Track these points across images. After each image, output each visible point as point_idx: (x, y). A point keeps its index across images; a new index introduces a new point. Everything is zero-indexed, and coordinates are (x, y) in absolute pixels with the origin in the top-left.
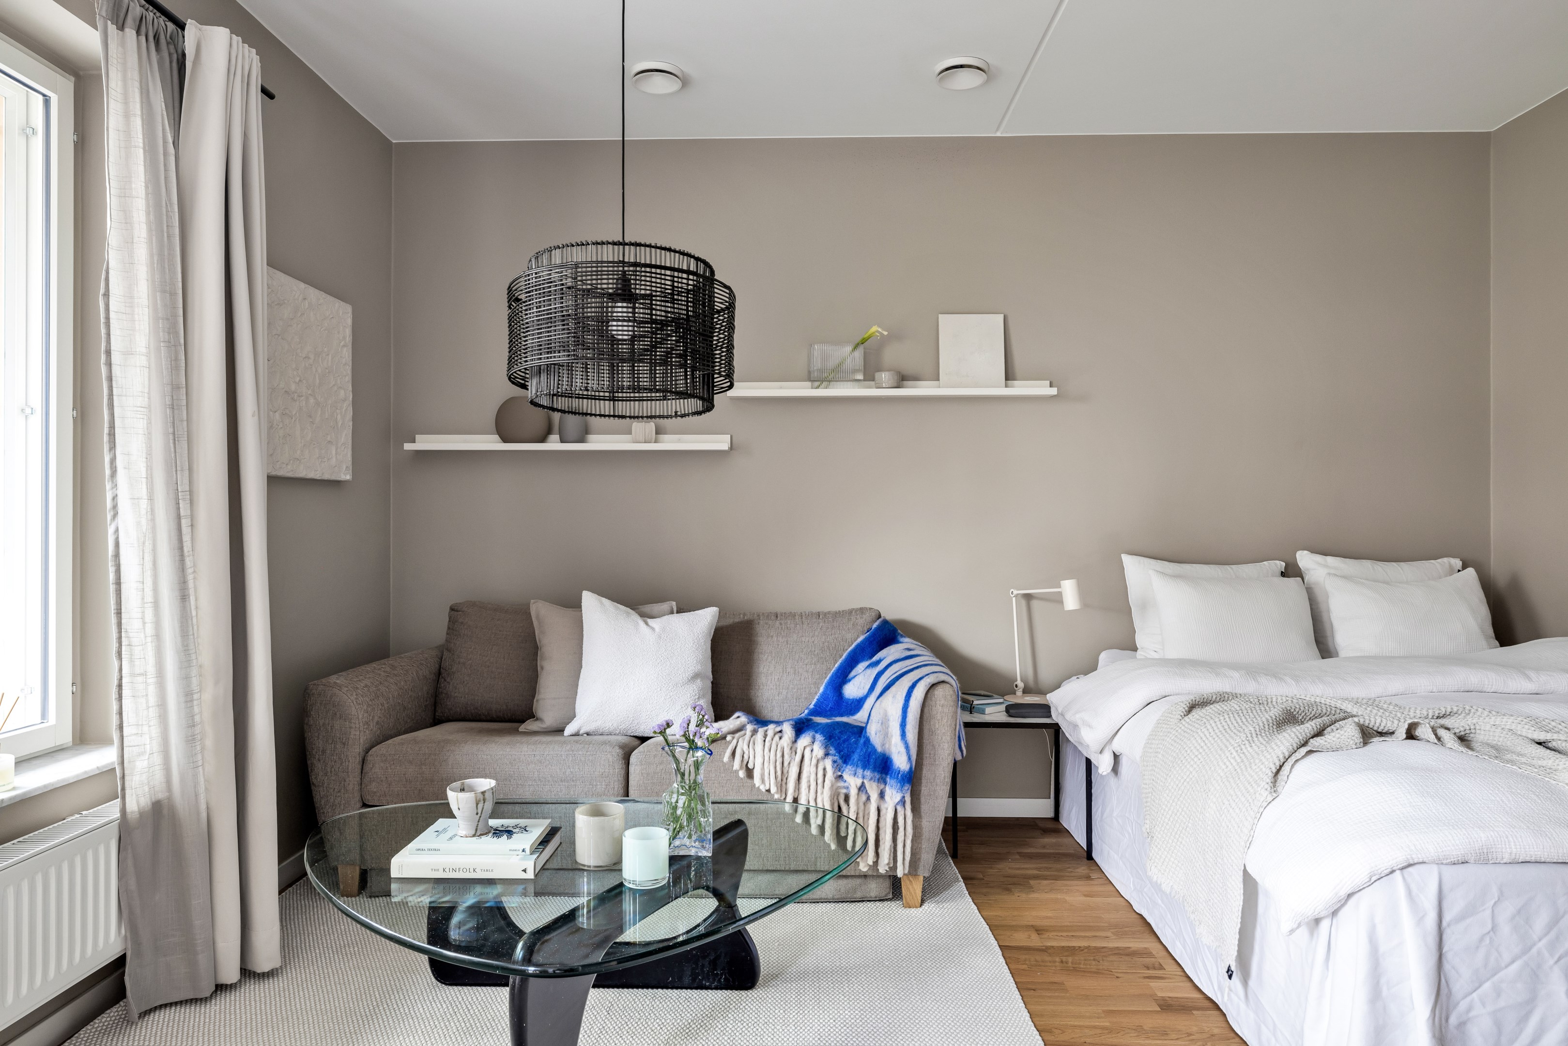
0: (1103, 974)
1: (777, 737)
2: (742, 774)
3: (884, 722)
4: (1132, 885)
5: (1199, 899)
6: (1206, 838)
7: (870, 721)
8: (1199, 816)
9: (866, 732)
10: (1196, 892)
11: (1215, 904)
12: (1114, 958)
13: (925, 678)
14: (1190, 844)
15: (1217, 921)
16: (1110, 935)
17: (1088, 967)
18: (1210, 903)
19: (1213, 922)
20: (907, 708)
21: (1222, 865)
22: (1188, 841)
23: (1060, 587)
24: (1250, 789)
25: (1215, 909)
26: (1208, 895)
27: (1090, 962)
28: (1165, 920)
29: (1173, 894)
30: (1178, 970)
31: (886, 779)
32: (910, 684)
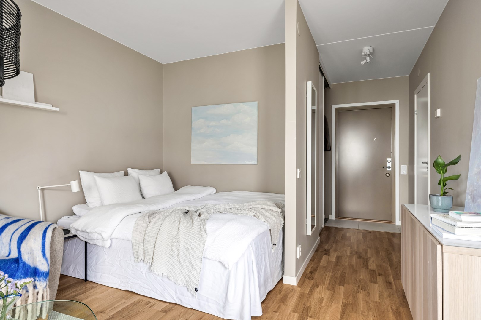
0: (138, 313)
3: (31, 252)
4: (119, 282)
5: (176, 273)
6: (180, 254)
7: (22, 254)
8: (175, 248)
9: (22, 260)
10: (174, 272)
11: (185, 273)
12: (135, 307)
13: (49, 228)
14: (169, 258)
15: (187, 277)
16: (125, 301)
17: (132, 314)
18: (182, 273)
19: (184, 278)
20: (45, 243)
21: (189, 260)
22: (168, 257)
23: (70, 184)
24: (196, 235)
25: (185, 274)
26: (181, 271)
27: (130, 312)
28: (143, 287)
29: (163, 276)
30: (154, 300)
31: (37, 279)
32: (42, 232)
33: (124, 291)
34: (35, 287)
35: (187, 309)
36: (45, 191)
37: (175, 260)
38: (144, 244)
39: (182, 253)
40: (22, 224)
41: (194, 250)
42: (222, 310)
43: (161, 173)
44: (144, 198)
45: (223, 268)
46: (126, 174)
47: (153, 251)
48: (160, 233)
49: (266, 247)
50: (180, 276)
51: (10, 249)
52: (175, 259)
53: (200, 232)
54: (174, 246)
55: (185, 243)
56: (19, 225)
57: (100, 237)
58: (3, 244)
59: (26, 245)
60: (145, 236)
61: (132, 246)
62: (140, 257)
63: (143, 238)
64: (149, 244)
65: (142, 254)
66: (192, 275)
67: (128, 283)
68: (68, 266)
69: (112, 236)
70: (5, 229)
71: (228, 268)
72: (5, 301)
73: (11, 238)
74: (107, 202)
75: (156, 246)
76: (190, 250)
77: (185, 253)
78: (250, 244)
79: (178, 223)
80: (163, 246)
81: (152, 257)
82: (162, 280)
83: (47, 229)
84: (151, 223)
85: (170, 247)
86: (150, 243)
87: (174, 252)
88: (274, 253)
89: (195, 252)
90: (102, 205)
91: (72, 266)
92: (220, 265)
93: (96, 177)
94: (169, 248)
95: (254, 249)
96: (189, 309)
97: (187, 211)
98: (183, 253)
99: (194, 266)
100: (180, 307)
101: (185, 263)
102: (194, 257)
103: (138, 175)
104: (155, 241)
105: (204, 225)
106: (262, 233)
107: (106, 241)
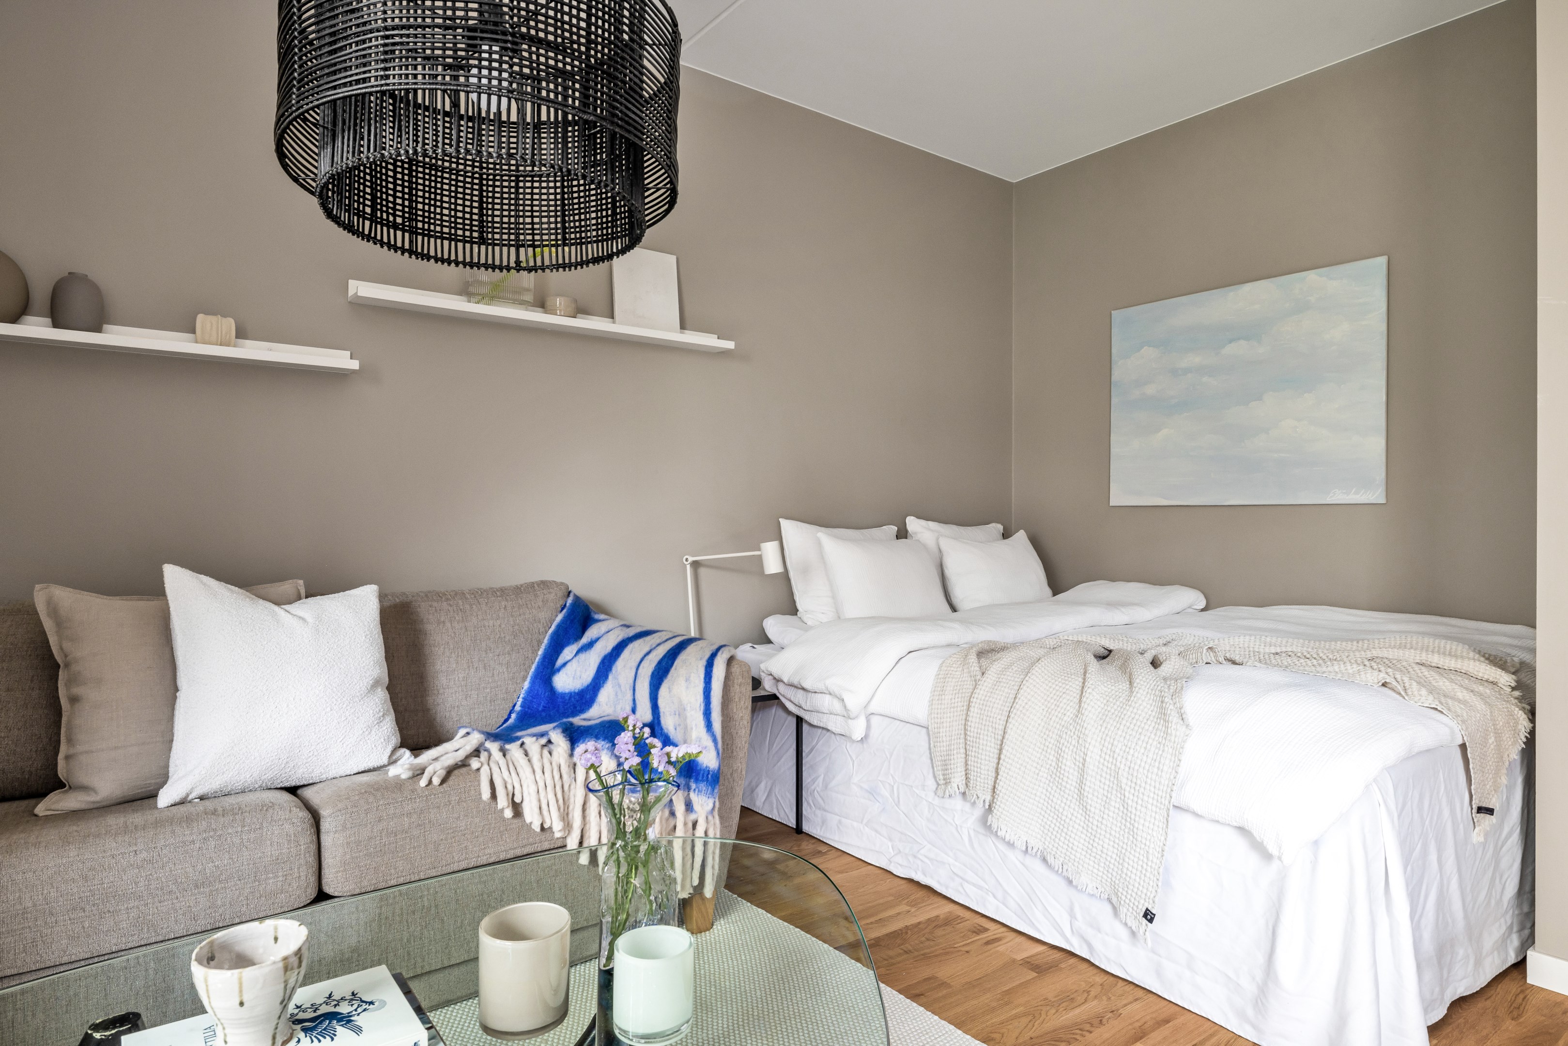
0: (952, 952)
1: (545, 752)
2: (508, 813)
3: (681, 713)
4: (891, 850)
5: (1075, 848)
6: (1088, 783)
7: (661, 714)
8: (1068, 763)
9: (662, 729)
10: (1067, 842)
11: (1105, 851)
12: (939, 932)
13: (719, 653)
14: (1048, 794)
15: (1112, 866)
16: (908, 908)
17: (933, 949)
18: (1094, 850)
19: (1101, 869)
20: (710, 692)
21: (1121, 808)
22: (1044, 791)
23: (759, 549)
24: (1147, 727)
25: (1104, 856)
26: (1091, 842)
27: (927, 943)
28: (962, 878)
29: (1030, 849)
30: (999, 926)
31: (693, 786)
32: (704, 663)
33: (903, 882)
34: (689, 806)
35: (1112, 979)
36: (702, 571)
37: (1068, 803)
38: (966, 739)
39: (1093, 780)
40: (658, 641)
41: (1140, 776)
42: (1250, 1012)
43: (1006, 535)
44: (954, 609)
45: (1253, 859)
46: (902, 534)
47: (995, 766)
48: (1017, 706)
49: (1446, 813)
50: (1087, 860)
51: (634, 700)
52: (1070, 798)
53: (1163, 714)
54: (1065, 756)
55: (1104, 749)
56: (651, 643)
57: (837, 706)
58: (620, 686)
59: (670, 692)
60: (971, 714)
61: (930, 744)
62: (952, 780)
63: (963, 722)
64: (981, 741)
65: (961, 770)
66: (1131, 863)
67: (915, 857)
68: (754, 783)
69: (873, 708)
70: (622, 651)
71: (1280, 858)
72: (645, 793)
73: (636, 673)
74: (850, 611)
75: (1006, 747)
76: (1125, 774)
77: (1104, 784)
78: (1375, 780)
79: (1077, 683)
80: (1027, 751)
81: (991, 783)
82: (1023, 864)
83: (713, 656)
84: (986, 675)
85: (1051, 757)
86: (986, 738)
87: (1066, 774)
88: (1484, 845)
89: (1143, 785)
90: (839, 617)
91: (762, 785)
92: (1240, 843)
93: (823, 535)
94: (1050, 762)
95: (1393, 806)
96: (1120, 981)
97: (1106, 652)
98: (1098, 783)
99: (1140, 833)
100: (1085, 966)
101: (1105, 816)
102: (1140, 802)
103: (937, 539)
104: (1001, 733)
105: (1177, 694)
106: (1428, 751)
107: (854, 719)
